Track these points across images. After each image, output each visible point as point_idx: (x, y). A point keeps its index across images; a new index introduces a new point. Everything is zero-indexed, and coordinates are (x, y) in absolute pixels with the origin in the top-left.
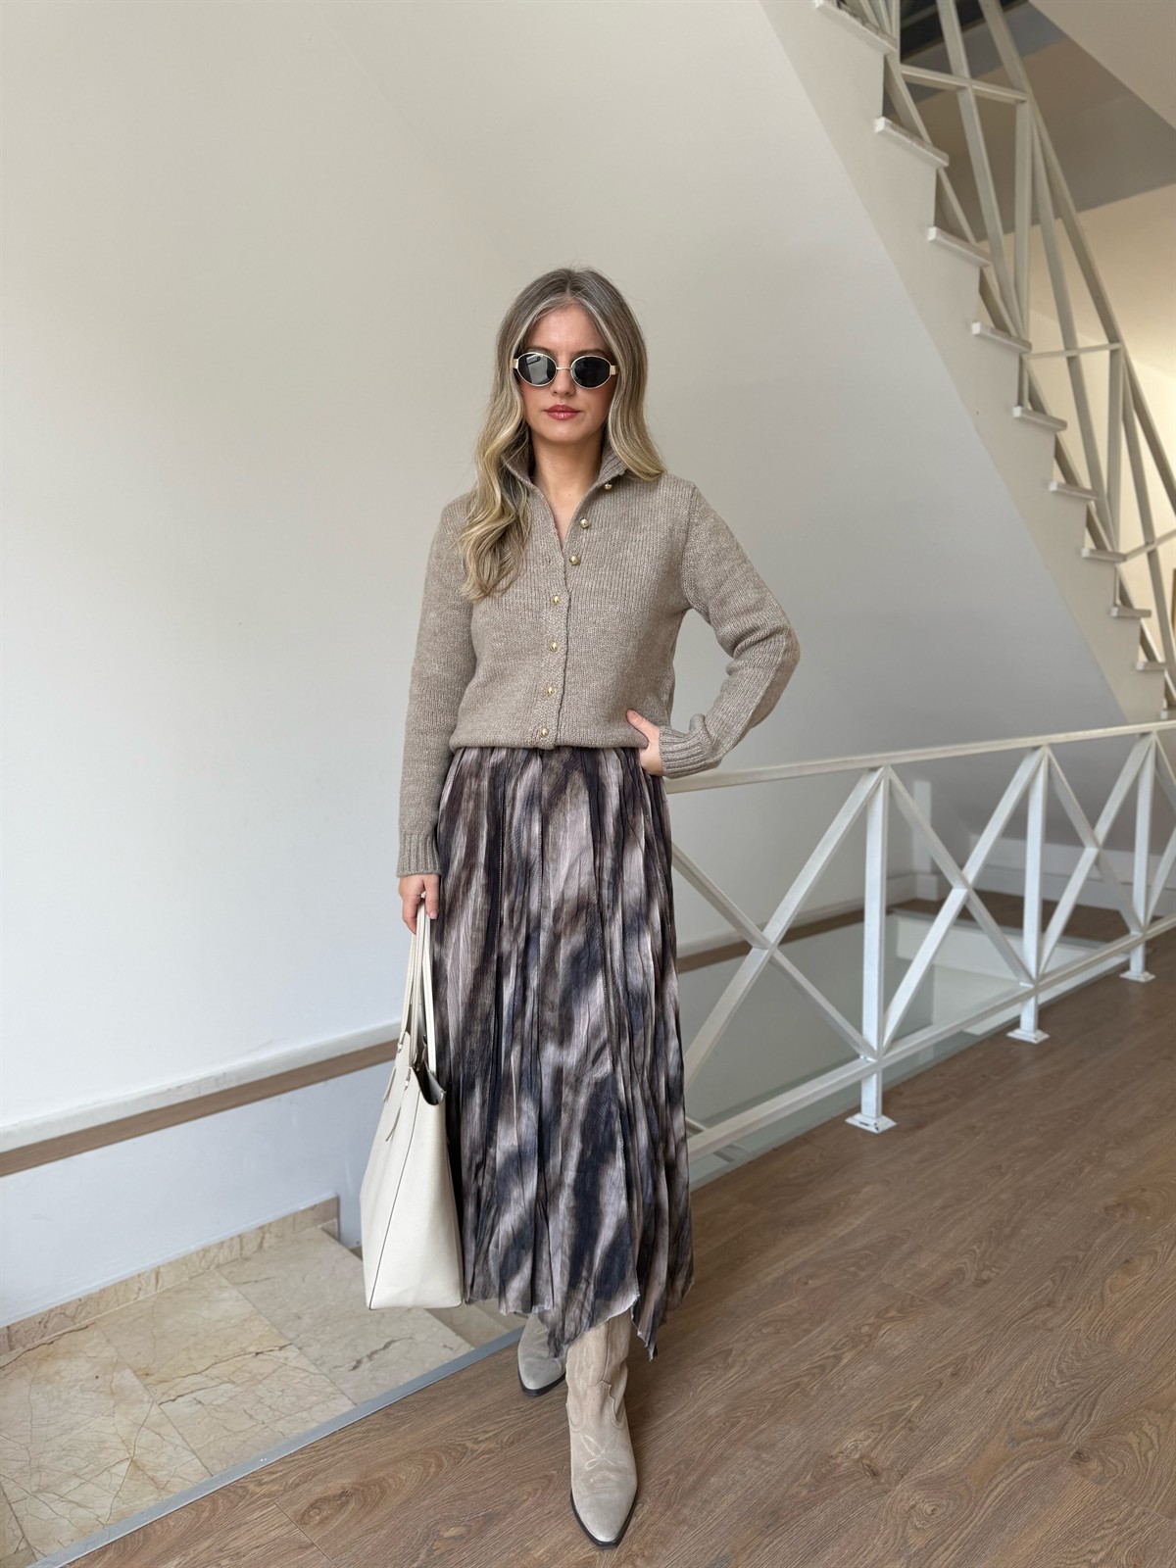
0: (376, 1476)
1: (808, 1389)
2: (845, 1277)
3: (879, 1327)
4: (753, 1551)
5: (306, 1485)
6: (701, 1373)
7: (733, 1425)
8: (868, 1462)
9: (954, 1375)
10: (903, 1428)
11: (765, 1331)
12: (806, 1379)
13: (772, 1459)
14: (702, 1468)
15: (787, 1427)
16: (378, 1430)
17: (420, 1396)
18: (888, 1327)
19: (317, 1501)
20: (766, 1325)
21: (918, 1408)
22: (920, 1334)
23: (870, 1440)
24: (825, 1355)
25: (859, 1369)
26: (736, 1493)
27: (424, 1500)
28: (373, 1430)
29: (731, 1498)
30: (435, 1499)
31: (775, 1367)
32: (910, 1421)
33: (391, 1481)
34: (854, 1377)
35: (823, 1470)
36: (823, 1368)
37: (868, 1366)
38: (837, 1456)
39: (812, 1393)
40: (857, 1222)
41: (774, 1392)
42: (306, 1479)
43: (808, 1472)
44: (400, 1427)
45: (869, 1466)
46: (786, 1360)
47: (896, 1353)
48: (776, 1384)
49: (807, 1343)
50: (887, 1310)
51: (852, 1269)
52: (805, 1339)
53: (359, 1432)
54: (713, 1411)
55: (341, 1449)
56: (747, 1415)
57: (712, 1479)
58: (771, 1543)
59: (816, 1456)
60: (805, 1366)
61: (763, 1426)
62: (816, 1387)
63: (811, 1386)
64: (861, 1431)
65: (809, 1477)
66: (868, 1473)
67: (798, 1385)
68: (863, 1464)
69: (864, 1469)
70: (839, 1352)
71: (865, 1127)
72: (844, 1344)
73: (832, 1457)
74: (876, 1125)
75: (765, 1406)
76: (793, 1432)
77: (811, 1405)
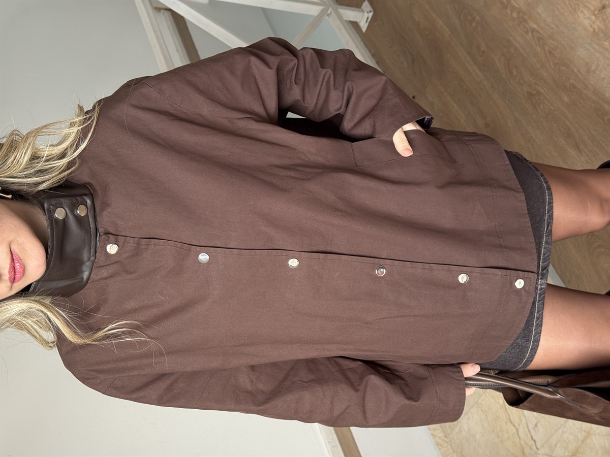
1: (553, 47)
2: (479, 29)
3: (513, 7)
6: (542, 108)
7: (575, 87)
8: (597, 11)
11: (515, 73)
12: (547, 48)
14: (600, 102)
15: (576, 56)
20: (511, 73)
23: (584, 10)
24: (532, 38)
25: (541, 17)
31: (538, 66)
34: (545, 21)
35: (602, 35)
36: (539, 39)
38: (594, 28)
39: (555, 44)
40: (440, 22)
43: (603, 44)
45: (599, 11)
46: (535, 60)
49: (524, 49)
50: (502, 3)
51: (474, 24)
52: (521, 50)
54: (566, 99)
56: (569, 80)
57: (607, 95)
59: (594, 40)
60: (538, 49)
61: (576, 70)
62: (552, 42)
63: (551, 45)
64: (579, 16)
65: (606, 43)
66: (604, 11)
67: (550, 53)
68: (598, 14)
69: (601, 13)
70: (529, 30)
71: (369, 20)
72: (525, 27)
73: (594, 31)
74: (368, 12)
75: (563, 70)
76: (579, 54)
77: (562, 44)
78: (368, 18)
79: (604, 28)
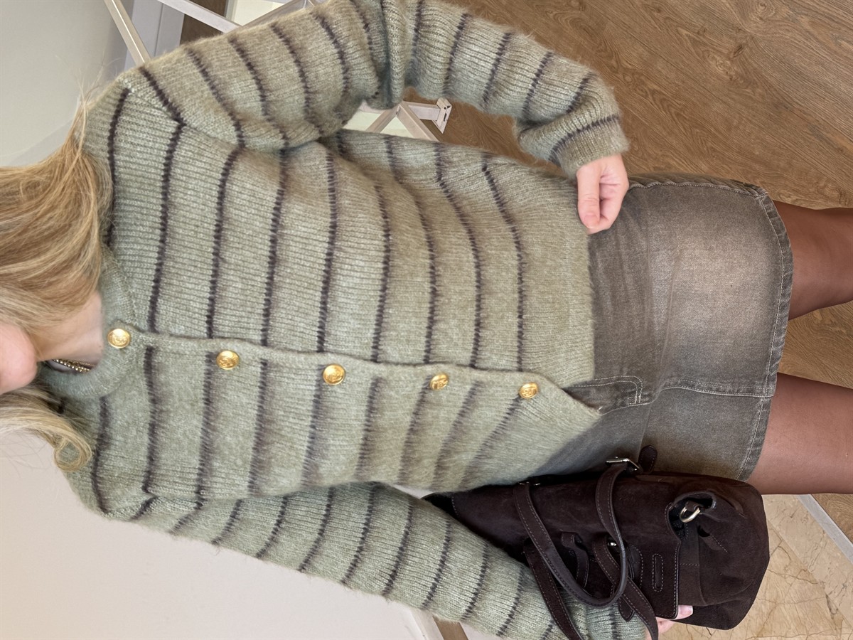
1: (681, 107)
3: (626, 69)
4: (805, 113)
7: (714, 150)
8: (732, 54)
9: (659, 11)
10: (704, 36)
12: (673, 110)
13: (737, 118)
14: (749, 162)
15: (711, 113)
18: (625, 63)
21: (687, 29)
22: (628, 40)
23: (715, 56)
24: (652, 101)
25: (661, 75)
26: (764, 135)
29: (768, 138)
31: (665, 133)
32: (698, 33)
34: (668, 78)
35: (741, 82)
36: (662, 101)
37: (657, 70)
38: (730, 75)
39: (684, 103)
41: (684, 128)
43: (744, 92)
45: (735, 53)
46: (659, 127)
47: (646, 53)
48: (679, 129)
50: (611, 67)
56: (706, 143)
57: (757, 153)
58: (797, 103)
59: (732, 89)
60: (662, 112)
61: (713, 130)
62: (679, 102)
63: (677, 105)
64: (709, 64)
65: (747, 90)
66: (740, 52)
67: (678, 115)
68: (734, 57)
69: (738, 55)
70: (649, 93)
71: (447, 118)
72: (643, 91)
73: (731, 79)
74: (445, 108)
75: (697, 133)
76: (715, 109)
77: (693, 102)
78: (446, 114)
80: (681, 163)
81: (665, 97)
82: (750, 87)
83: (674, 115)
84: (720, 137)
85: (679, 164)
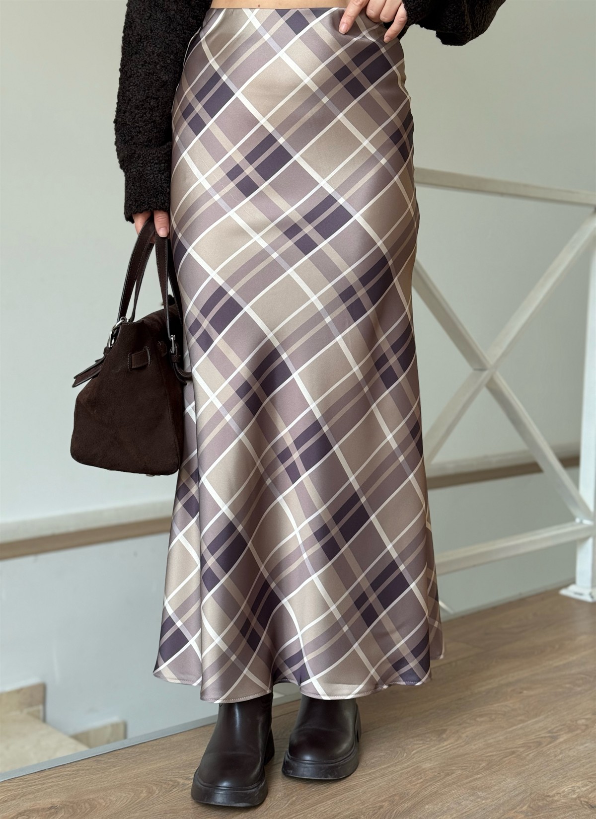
0: (86, 797)
1: (524, 755)
2: (560, 690)
5: (13, 802)
6: (415, 742)
7: (448, 775)
8: (586, 800)
11: (478, 719)
12: (521, 750)
13: (488, 796)
14: (417, 799)
15: (504, 777)
16: (88, 770)
17: (130, 750)
19: (25, 811)
20: (481, 716)
23: (588, 787)
24: (543, 735)
25: (576, 745)
26: (452, 815)
27: (136, 812)
28: (83, 770)
30: (146, 812)
31: (489, 741)
33: (101, 801)
34: (570, 749)
35: (540, 804)
36: (539, 743)
37: (582, 744)
38: (554, 796)
39: (528, 758)
40: (573, 658)
41: (489, 756)
42: (14, 798)
43: (525, 804)
44: (110, 769)
45: (587, 802)
46: (501, 738)
48: (491, 752)
49: (521, 728)
51: (568, 686)
52: (521, 725)
53: (68, 771)
54: (427, 765)
55: (50, 781)
56: (462, 769)
57: (427, 807)
59: (532, 796)
60: (520, 742)
61: (479, 776)
62: (531, 755)
63: (527, 753)
64: (579, 781)
65: (525, 808)
66: (586, 806)
67: (513, 753)
68: (581, 801)
69: (582, 804)
70: (555, 734)
71: (578, 597)
72: (561, 730)
73: (549, 796)
74: (590, 595)
75: (480, 764)
76: (509, 780)
77: (527, 765)
78: (581, 596)
79: (554, 807)
80: (442, 749)
81: (544, 745)
82: (529, 809)
83: (513, 750)
84: (465, 781)
85: (439, 748)
